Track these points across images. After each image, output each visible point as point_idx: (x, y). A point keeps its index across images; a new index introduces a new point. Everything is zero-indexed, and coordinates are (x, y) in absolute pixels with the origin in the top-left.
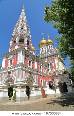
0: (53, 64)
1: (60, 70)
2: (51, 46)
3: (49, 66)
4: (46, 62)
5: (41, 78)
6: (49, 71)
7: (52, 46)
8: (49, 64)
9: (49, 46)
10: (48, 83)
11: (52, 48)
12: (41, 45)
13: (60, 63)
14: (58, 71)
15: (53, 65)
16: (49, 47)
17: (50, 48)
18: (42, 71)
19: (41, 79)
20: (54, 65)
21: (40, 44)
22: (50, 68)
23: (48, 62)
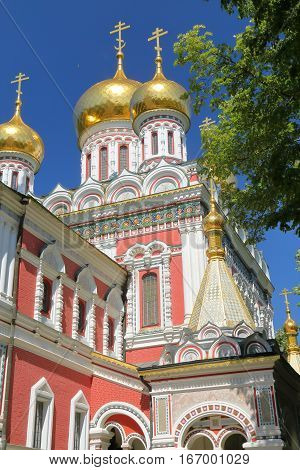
0: (164, 273)
1: (210, 328)
2: (170, 134)
3: (134, 292)
4: (112, 253)
5: (43, 380)
6: (129, 329)
7: (177, 135)
8: (128, 276)
9: (155, 134)
10: (98, 429)
11: (171, 149)
12: (91, 119)
13: (219, 268)
14: (190, 334)
15: (165, 287)
16: (148, 135)
17: (155, 150)
18: (57, 327)
19: (39, 386)
20: (167, 287)
21: (90, 112)
22: (134, 308)
23: (128, 258)
